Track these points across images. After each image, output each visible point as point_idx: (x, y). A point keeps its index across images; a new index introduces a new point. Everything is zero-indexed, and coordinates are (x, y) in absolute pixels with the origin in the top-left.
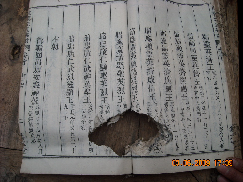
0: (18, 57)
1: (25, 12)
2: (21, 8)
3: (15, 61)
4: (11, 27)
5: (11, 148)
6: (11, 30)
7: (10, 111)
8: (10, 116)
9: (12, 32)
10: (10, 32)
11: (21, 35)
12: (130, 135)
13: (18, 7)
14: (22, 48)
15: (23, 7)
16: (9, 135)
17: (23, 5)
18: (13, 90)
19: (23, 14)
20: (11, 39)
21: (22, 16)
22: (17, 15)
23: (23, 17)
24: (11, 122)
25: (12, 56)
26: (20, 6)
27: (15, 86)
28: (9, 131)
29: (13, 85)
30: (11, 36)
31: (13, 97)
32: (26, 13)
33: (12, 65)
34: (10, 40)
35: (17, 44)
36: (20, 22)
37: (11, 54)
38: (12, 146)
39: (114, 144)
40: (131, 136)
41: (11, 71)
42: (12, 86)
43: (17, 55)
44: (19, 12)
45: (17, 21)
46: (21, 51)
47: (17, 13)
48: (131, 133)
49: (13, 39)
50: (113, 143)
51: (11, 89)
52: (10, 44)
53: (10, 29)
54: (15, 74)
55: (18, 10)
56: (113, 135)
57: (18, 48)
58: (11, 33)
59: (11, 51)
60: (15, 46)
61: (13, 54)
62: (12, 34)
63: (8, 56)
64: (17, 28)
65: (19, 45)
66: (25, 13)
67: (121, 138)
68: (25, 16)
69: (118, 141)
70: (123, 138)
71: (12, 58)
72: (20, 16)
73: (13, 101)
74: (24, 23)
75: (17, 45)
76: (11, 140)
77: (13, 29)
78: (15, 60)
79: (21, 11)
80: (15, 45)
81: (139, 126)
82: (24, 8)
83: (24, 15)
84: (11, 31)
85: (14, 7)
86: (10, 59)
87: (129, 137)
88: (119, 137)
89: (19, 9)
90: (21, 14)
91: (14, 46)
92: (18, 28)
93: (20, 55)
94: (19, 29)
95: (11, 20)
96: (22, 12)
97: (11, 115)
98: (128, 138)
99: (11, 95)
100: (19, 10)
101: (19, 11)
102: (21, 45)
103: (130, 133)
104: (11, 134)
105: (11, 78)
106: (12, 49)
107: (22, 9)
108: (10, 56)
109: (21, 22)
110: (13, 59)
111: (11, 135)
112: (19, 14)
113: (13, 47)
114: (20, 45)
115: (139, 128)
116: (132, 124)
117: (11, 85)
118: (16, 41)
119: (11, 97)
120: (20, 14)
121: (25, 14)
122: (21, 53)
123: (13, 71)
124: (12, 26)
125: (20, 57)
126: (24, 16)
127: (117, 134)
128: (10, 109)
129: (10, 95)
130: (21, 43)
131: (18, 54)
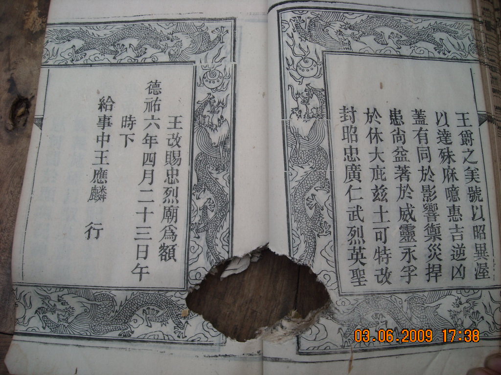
0: (24, 125)
1: (41, 20)
2: (31, 13)
3: (16, 134)
4: (8, 55)
5: (7, 332)
6: (8, 63)
7: (4, 248)
8: (4, 259)
9: (11, 68)
10: (7, 66)
11: (31, 72)
12: (275, 307)
13: (25, 10)
14: (32, 102)
15: (37, 9)
16: (3, 302)
17: (36, 4)
18: (12, 201)
19: (35, 25)
20: (10, 84)
21: (32, 31)
22: (22, 28)
23: (36, 32)
24: (8, 272)
25: (9, 122)
26: (30, 8)
27: (16, 191)
28: (3, 293)
29: (11, 189)
30: (8, 77)
31: (12, 217)
32: (43, 22)
33: (10, 143)
34: (7, 86)
35: (23, 95)
36: (29, 44)
37: (9, 118)
38: (10, 327)
39: (238, 327)
40: (279, 307)
41: (8, 157)
42: (9, 190)
43: (22, 118)
44: (26, 21)
45: (22, 41)
46: (30, 110)
47: (23, 22)
48: (278, 301)
49: (12, 82)
50: (237, 324)
51: (7, 196)
52: (5, 95)
53: (8, 60)
54: (16, 163)
55: (26, 15)
56: (237, 305)
57: (24, 104)
58: (9, 70)
59: (8, 110)
60: (17, 99)
61: (13, 116)
62: (11, 72)
63: (2, 122)
64: (22, 59)
65: (26, 97)
66: (41, 23)
67: (255, 313)
68: (40, 31)
69: (248, 319)
70: (261, 313)
71: (10, 127)
72: (29, 29)
73: (11, 224)
74: (38, 46)
75: (22, 97)
76: (7, 314)
77: (13, 60)
78: (17, 130)
79: (32, 19)
80: (17, 97)
81: (298, 286)
82: (39, 11)
83: (38, 28)
84: (10, 65)
85: (17, 9)
86: (7, 129)
87: (275, 311)
88: (250, 311)
89: (28, 13)
90: (31, 25)
91: (15, 99)
92: (24, 57)
93: (28, 119)
94: (27, 61)
95: (9, 38)
96: (35, 22)
97: (6, 258)
98: (271, 313)
99: (7, 210)
100: (26, 17)
101: (27, 19)
102: (31, 96)
103: (276, 300)
104: (6, 300)
105: (8, 173)
106: (10, 105)
107: (34, 14)
108: (5, 122)
109: (32, 44)
110: (13, 129)
111: (7, 302)
112: (26, 27)
113: (12, 101)
114: (29, 97)
115: (297, 289)
116: (280, 279)
117: (7, 189)
118: (21, 88)
119: (8, 214)
120: (29, 25)
121: (40, 25)
122: (31, 114)
123: (12, 157)
124: (12, 54)
125: (28, 125)
126: (38, 30)
127: (247, 303)
128: (6, 243)
129: (5, 210)
130: (31, 91)
131: (25, 117)
